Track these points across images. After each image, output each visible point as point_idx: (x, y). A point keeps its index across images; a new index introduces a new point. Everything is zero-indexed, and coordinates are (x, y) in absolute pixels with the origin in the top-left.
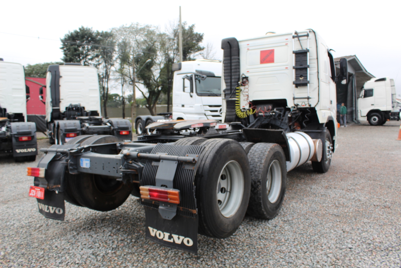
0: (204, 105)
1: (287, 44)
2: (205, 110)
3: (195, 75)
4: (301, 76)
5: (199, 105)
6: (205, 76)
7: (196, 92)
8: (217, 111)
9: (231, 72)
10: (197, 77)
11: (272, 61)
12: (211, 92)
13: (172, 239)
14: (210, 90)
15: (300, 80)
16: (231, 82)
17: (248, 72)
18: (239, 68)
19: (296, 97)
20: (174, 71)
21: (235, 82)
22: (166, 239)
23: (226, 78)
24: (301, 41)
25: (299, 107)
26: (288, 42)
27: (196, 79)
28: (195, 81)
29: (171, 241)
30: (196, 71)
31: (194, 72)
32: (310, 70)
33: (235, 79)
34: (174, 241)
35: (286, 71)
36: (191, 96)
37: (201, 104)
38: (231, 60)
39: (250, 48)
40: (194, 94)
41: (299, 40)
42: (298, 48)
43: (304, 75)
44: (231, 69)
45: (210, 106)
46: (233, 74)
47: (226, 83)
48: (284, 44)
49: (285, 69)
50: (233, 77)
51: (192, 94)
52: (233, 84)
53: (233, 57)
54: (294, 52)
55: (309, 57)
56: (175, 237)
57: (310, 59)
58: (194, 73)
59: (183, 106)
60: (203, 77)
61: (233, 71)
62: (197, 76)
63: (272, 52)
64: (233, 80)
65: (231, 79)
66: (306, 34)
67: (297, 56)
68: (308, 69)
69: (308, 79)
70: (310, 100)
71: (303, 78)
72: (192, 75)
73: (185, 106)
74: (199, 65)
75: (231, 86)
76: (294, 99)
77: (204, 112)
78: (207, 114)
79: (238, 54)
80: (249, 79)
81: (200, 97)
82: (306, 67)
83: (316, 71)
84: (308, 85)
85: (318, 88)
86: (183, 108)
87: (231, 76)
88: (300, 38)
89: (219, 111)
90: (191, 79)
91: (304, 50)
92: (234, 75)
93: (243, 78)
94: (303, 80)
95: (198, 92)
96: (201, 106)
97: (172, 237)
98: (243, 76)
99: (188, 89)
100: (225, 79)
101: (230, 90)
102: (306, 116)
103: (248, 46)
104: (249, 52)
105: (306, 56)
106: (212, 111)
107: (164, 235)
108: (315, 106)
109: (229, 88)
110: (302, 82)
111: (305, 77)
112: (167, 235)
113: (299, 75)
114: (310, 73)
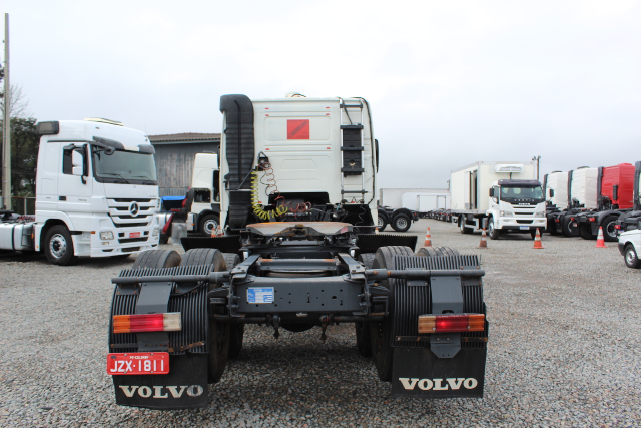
0: (107, 198)
1: (329, 114)
2: (110, 207)
3: (93, 146)
4: (352, 161)
5: (101, 197)
6: (112, 148)
7: (94, 175)
8: (126, 209)
9: (239, 148)
10: (95, 149)
11: (306, 136)
12: (119, 175)
13: (447, 386)
14: (116, 173)
15: (351, 167)
16: (240, 164)
17: (268, 149)
18: (253, 143)
19: (345, 190)
20: (41, 135)
21: (246, 164)
22: (438, 387)
23: (230, 157)
24: (348, 113)
25: (346, 204)
26: (329, 111)
27: (93, 153)
28: (93, 156)
29: (446, 388)
30: (94, 138)
31: (91, 139)
32: (364, 154)
33: (246, 159)
34: (449, 387)
35: (328, 153)
36: (84, 182)
37: (104, 197)
38: (239, 129)
39: (270, 114)
40: (90, 178)
41: (346, 111)
42: (346, 123)
43: (355, 160)
44: (240, 144)
45: (117, 200)
46: (243, 151)
47: (229, 164)
48: (324, 114)
49: (326, 149)
50: (243, 156)
51: (84, 178)
52: (243, 166)
53: (243, 126)
54: (342, 127)
55: (364, 135)
56: (451, 381)
57: (364, 139)
58: (89, 142)
59: (63, 198)
60: (109, 150)
61: (243, 146)
62: (96, 146)
63: (305, 123)
64: (243, 161)
65: (240, 159)
66: (359, 104)
67: (345, 132)
68: (363, 152)
69: (363, 167)
70: (365, 194)
71: (354, 164)
72: (86, 145)
73: (67, 198)
74: (97, 128)
75: (240, 169)
76: (343, 192)
77: (107, 210)
78: (111, 214)
79: (252, 121)
80: (270, 159)
81: (102, 184)
82: (360, 149)
83: (371, 155)
84: (363, 173)
85: (372, 178)
86: (62, 202)
87: (240, 154)
88: (348, 109)
89: (129, 208)
90: (83, 151)
91: (355, 126)
92: (245, 153)
93: (261, 159)
94: (355, 167)
95: (98, 175)
96: (103, 198)
97: (447, 383)
98: (262, 156)
99: (78, 169)
100: (228, 159)
101: (237, 176)
102: (360, 217)
103: (267, 110)
104: (269, 119)
105: (359, 134)
106: (119, 208)
107: (434, 383)
108: (369, 203)
109: (236, 172)
110: (353, 170)
111: (358, 164)
112: (438, 382)
113: (349, 160)
114: (364, 157)
